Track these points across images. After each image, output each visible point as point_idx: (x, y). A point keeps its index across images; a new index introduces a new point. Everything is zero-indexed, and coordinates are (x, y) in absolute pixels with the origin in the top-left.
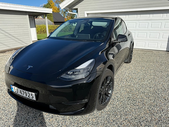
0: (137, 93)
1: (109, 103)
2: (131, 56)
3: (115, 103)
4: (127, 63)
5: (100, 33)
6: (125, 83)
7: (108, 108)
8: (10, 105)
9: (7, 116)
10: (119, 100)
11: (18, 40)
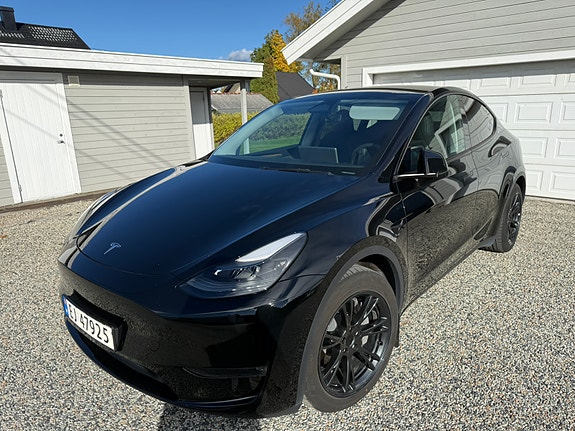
0: (494, 367)
1: (375, 390)
2: (513, 226)
3: (396, 394)
4: (493, 250)
5: (371, 145)
6: (458, 325)
7: (364, 409)
8: (72, 355)
9: (52, 388)
10: (415, 384)
11: (155, 160)
